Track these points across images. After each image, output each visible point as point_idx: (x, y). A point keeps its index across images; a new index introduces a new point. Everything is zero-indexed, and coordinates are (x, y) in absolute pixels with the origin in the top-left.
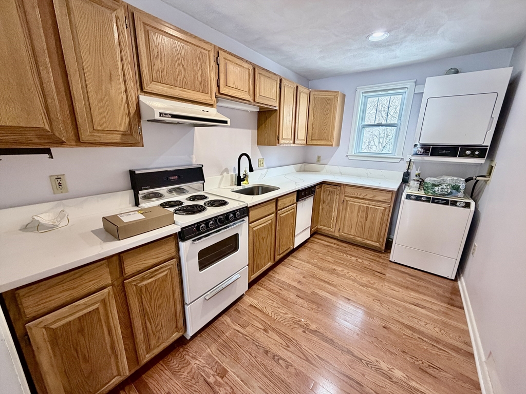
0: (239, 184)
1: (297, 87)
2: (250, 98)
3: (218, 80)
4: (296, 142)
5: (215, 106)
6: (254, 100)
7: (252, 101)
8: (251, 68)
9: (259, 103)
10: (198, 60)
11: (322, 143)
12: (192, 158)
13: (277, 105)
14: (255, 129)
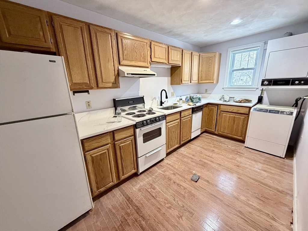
0: (161, 105)
1: (192, 53)
2: (166, 62)
3: (151, 55)
4: (192, 82)
5: (149, 67)
6: (168, 63)
7: (167, 63)
8: (167, 47)
9: (171, 64)
10: (142, 48)
11: (207, 81)
12: (139, 93)
13: (181, 63)
14: (169, 77)
